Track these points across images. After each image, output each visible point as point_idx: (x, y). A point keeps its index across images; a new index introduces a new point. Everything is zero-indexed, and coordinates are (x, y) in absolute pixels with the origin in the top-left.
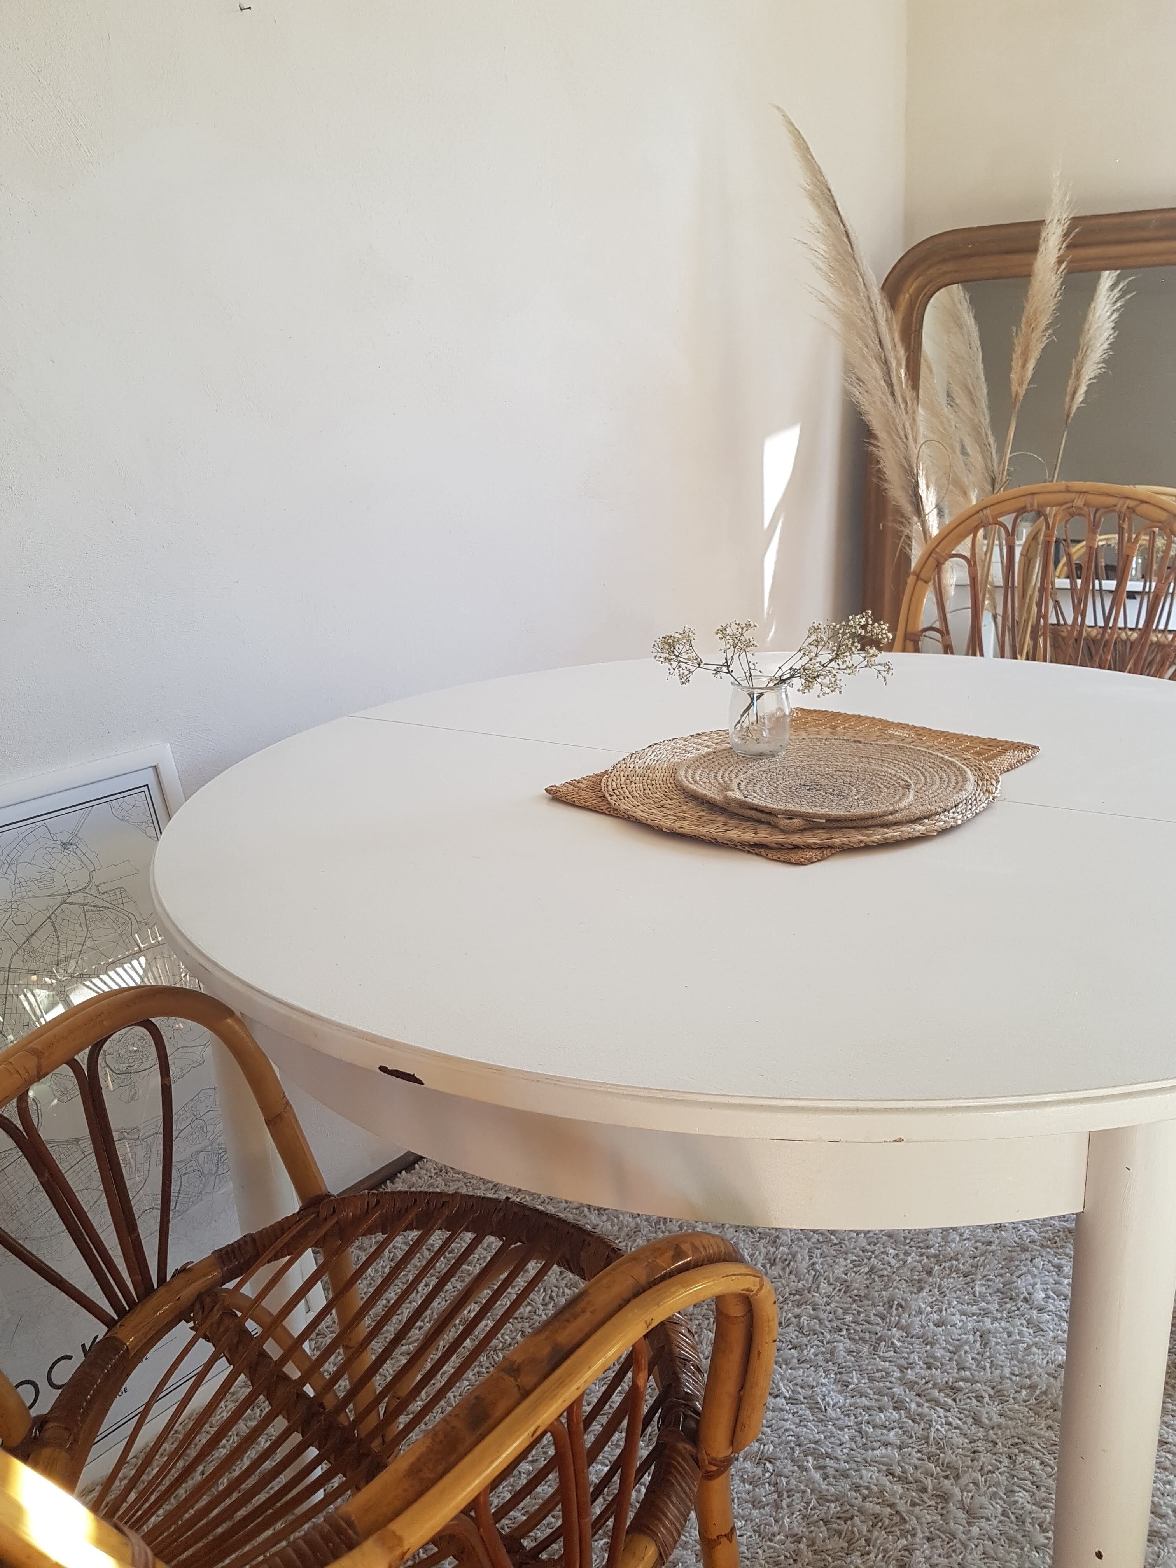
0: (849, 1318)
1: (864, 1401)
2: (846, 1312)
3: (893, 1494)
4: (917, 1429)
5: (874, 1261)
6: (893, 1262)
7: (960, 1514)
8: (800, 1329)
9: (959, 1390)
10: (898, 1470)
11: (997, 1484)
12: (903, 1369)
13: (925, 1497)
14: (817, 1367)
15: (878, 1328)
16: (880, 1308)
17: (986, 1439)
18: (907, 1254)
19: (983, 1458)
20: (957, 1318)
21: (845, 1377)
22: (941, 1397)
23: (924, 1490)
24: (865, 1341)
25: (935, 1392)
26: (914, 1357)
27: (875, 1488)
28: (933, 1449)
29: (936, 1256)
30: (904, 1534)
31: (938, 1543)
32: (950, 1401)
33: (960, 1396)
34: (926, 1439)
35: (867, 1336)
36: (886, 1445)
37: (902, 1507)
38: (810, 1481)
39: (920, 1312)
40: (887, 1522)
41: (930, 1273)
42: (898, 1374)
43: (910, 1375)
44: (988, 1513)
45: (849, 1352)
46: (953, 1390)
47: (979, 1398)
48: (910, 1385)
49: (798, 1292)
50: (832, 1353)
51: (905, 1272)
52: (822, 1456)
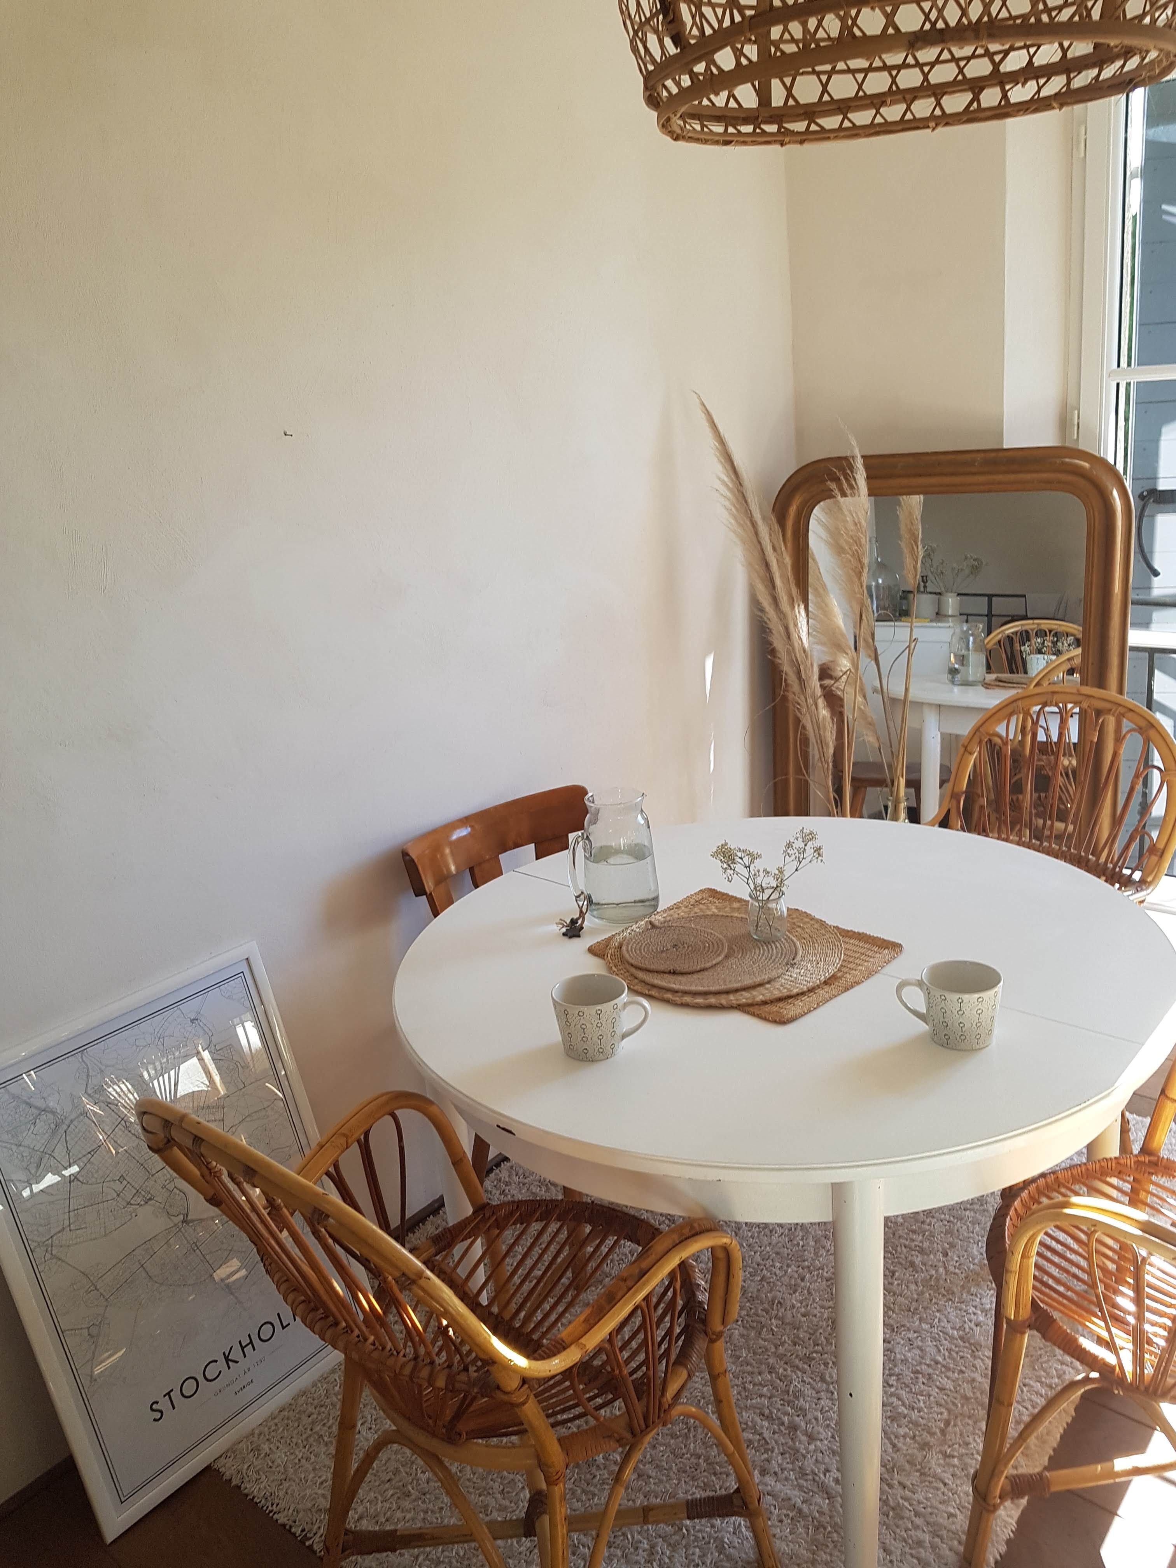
1: (749, 1368)
3: (762, 1427)
4: (781, 1385)
10: (767, 1412)
13: (782, 1428)
18: (788, 1266)
23: (783, 1424)
24: (753, 1328)
25: (797, 1361)
26: (785, 1338)
27: (750, 1423)
28: (791, 1398)
29: (809, 1267)
30: (766, 1451)
31: (787, 1455)
34: (788, 1392)
35: (755, 1324)
36: (761, 1396)
37: (766, 1434)
39: (793, 1306)
40: (756, 1445)
41: (803, 1280)
42: (773, 1350)
43: (781, 1350)
48: (781, 1357)
51: (786, 1280)
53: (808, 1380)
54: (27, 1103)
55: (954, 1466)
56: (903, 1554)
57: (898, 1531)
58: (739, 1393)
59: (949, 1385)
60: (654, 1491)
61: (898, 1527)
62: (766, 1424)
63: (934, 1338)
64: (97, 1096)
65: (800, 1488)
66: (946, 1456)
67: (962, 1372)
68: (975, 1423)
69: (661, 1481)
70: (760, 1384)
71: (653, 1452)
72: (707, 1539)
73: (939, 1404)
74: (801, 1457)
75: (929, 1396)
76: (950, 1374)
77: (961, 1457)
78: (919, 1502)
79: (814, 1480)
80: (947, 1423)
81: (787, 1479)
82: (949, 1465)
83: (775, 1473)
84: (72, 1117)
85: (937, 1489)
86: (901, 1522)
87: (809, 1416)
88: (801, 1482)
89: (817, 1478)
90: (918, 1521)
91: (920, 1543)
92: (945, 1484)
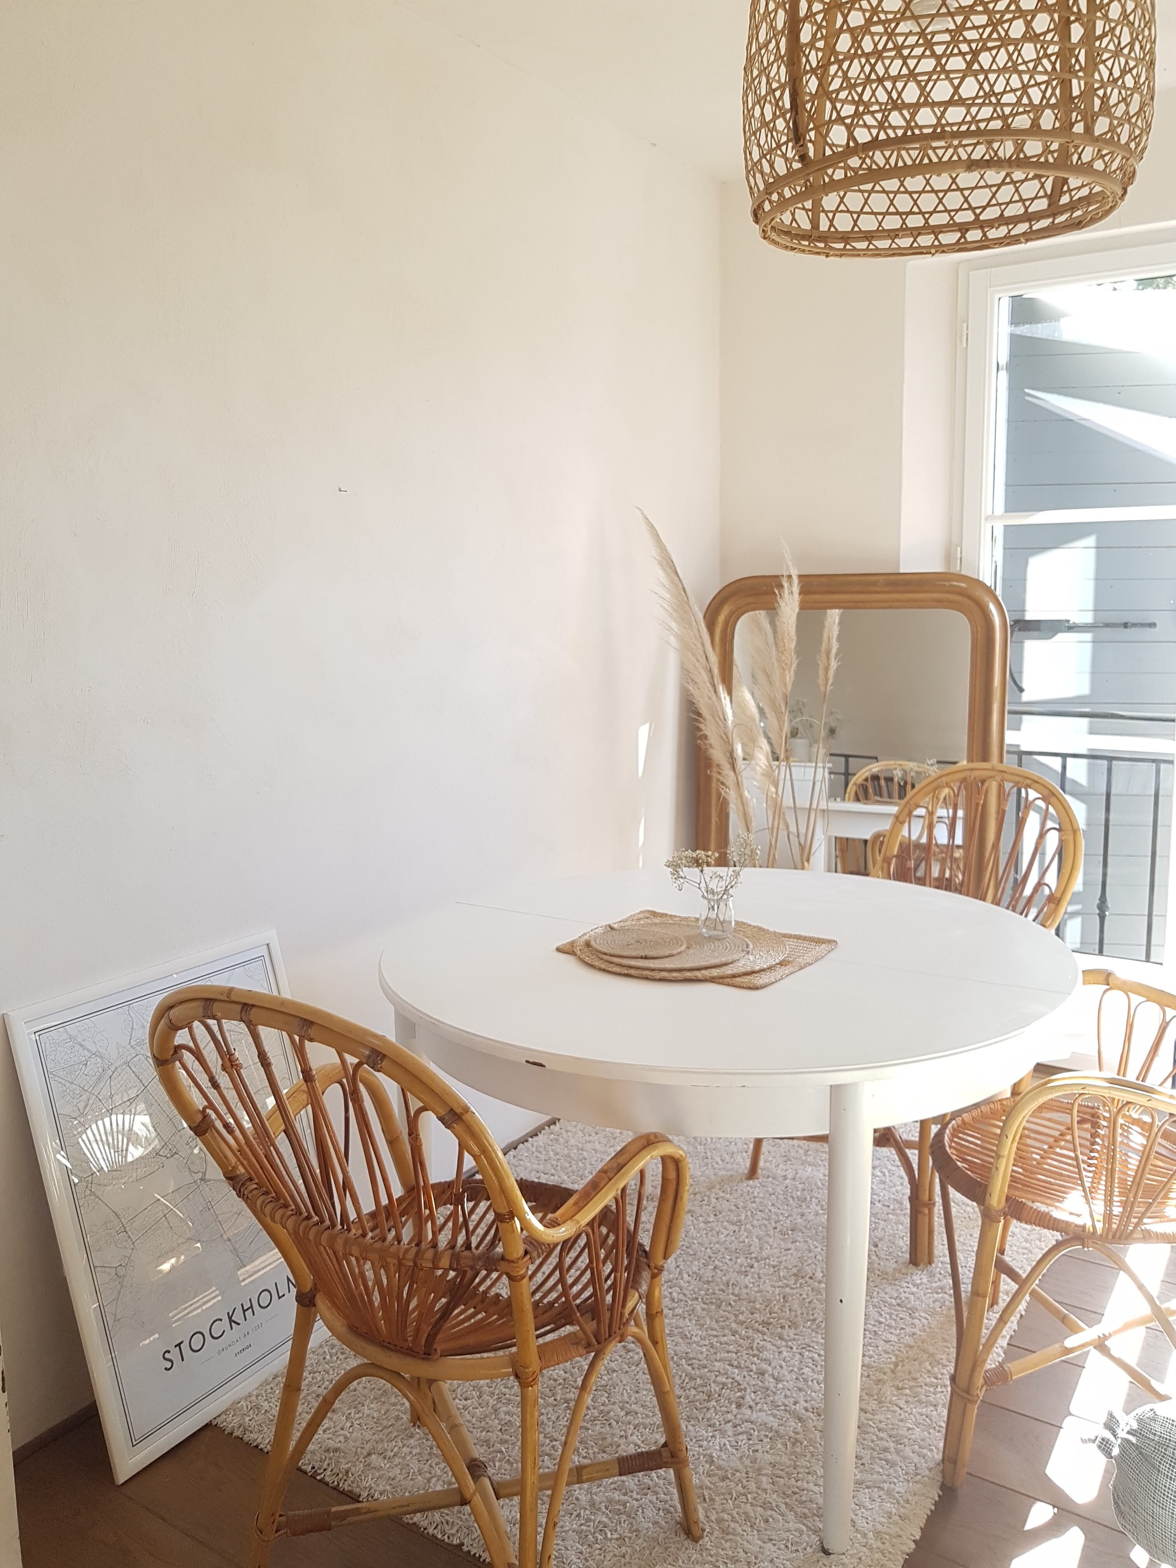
0: (702, 1293)
2: (700, 1290)
3: (734, 1373)
5: (717, 1262)
6: (728, 1262)
7: (771, 1380)
8: (673, 1300)
9: (770, 1324)
10: (736, 1363)
11: (794, 1366)
12: (736, 1316)
13: (751, 1373)
14: (685, 1318)
15: (721, 1297)
16: (722, 1287)
17: (787, 1346)
19: (785, 1354)
20: (769, 1289)
21: (701, 1322)
22: (760, 1328)
23: (751, 1371)
25: (756, 1326)
26: (743, 1309)
27: (722, 1371)
28: (756, 1352)
29: (756, 1258)
30: (740, 1390)
32: (765, 1329)
33: (770, 1327)
34: (752, 1348)
37: (738, 1378)
38: (684, 1371)
39: (746, 1287)
41: (752, 1267)
42: (733, 1318)
43: (741, 1317)
44: (788, 1378)
45: (703, 1309)
46: (766, 1324)
47: (783, 1327)
48: (742, 1323)
49: (670, 1281)
50: (693, 1310)
51: (737, 1267)
52: (690, 1359)
53: (768, 1339)
54: (81, 1045)
55: (906, 1395)
56: (872, 1458)
57: (865, 1442)
58: (707, 1350)
59: (894, 1338)
60: (642, 1424)
61: (864, 1440)
62: (736, 1371)
63: (875, 1306)
64: (138, 1048)
65: (774, 1416)
66: (898, 1389)
67: (902, 1329)
68: (920, 1364)
69: (647, 1416)
70: (726, 1343)
71: (637, 1396)
72: (697, 1456)
73: (886, 1352)
74: (771, 1394)
75: (877, 1347)
76: (893, 1331)
77: (911, 1388)
78: (881, 1422)
79: (786, 1410)
80: (896, 1365)
81: (761, 1410)
82: (902, 1394)
83: (750, 1407)
84: (117, 1064)
85: (894, 1412)
86: (866, 1436)
87: (773, 1364)
88: (775, 1411)
89: (788, 1408)
90: (881, 1435)
91: (886, 1450)
92: (901, 1409)
